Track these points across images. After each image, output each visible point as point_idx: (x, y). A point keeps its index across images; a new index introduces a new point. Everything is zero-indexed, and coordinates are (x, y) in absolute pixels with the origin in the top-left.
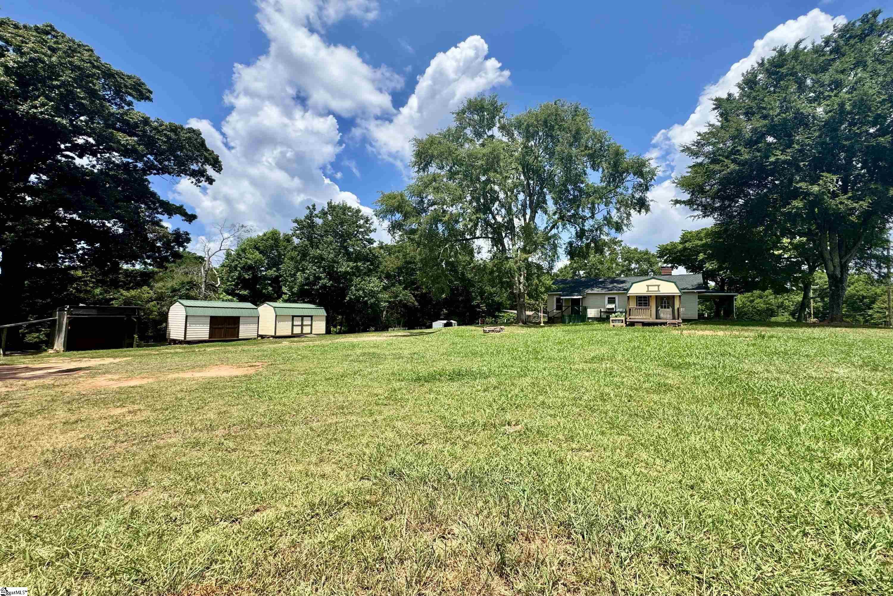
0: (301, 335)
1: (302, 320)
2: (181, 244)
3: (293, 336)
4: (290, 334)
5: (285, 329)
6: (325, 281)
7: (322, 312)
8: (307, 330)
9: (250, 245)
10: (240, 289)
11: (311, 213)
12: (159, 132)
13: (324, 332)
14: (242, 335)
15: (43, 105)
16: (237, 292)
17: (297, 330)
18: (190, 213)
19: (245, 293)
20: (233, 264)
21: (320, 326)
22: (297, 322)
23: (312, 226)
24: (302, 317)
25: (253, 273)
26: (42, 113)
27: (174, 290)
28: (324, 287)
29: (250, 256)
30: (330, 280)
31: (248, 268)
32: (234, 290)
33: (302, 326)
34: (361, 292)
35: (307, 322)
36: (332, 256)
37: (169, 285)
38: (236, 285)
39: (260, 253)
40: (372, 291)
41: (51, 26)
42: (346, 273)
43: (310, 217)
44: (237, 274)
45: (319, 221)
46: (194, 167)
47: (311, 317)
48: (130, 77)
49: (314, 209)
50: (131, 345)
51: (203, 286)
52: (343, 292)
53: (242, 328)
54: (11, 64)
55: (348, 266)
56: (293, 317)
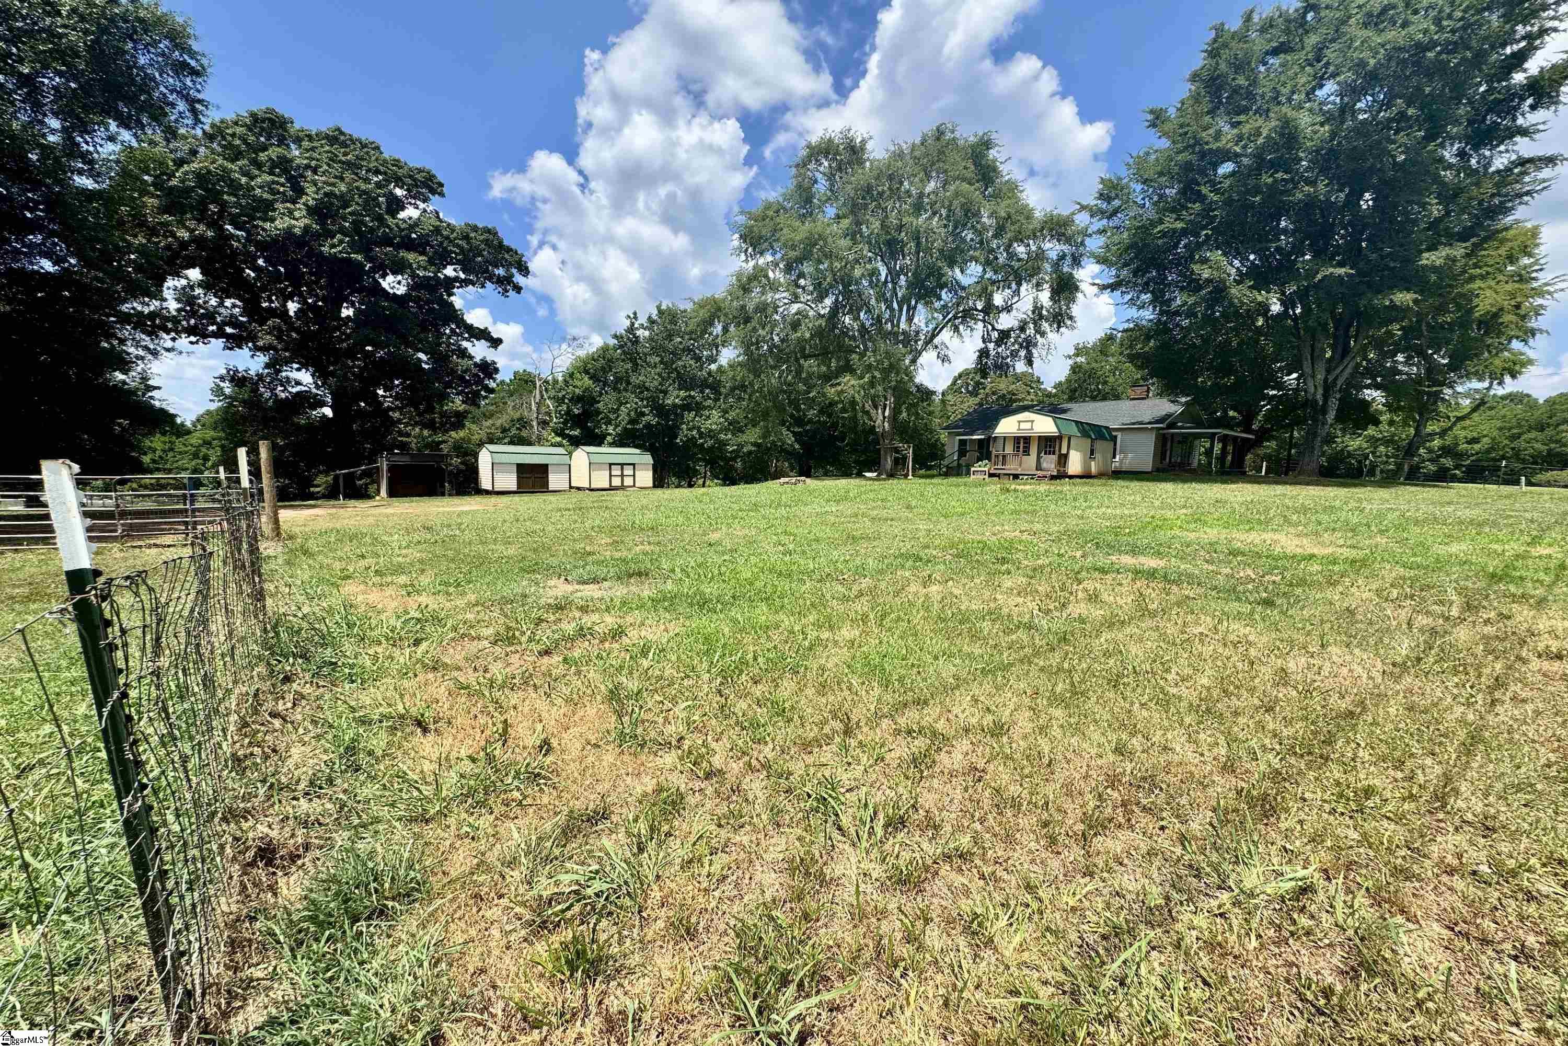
0: (622, 487)
1: (622, 469)
2: (490, 376)
3: (612, 488)
4: (607, 486)
5: (601, 479)
6: (650, 419)
7: (648, 459)
8: (628, 481)
9: (578, 368)
10: (571, 429)
11: (633, 324)
12: (451, 241)
13: (651, 485)
14: (552, 486)
15: (341, 242)
16: (567, 432)
17: (616, 482)
18: (495, 336)
19: (576, 433)
20: (560, 395)
21: (646, 477)
22: (616, 471)
23: (636, 341)
24: (622, 465)
25: (583, 407)
26: (340, 252)
27: (504, 430)
28: (648, 426)
29: (579, 384)
30: (655, 416)
31: (576, 399)
32: (563, 430)
33: (622, 476)
34: (694, 433)
35: (628, 471)
36: (656, 383)
37: (498, 423)
38: (565, 423)
39: (591, 378)
40: (711, 430)
41: (339, 129)
42: (675, 406)
43: (631, 329)
44: (565, 407)
45: (643, 334)
46: (501, 272)
47: (634, 465)
48: (420, 171)
49: (636, 318)
50: (443, 494)
51: (535, 423)
52: (673, 432)
53: (552, 477)
54: (311, 203)
55: (678, 396)
56: (610, 465)
